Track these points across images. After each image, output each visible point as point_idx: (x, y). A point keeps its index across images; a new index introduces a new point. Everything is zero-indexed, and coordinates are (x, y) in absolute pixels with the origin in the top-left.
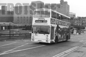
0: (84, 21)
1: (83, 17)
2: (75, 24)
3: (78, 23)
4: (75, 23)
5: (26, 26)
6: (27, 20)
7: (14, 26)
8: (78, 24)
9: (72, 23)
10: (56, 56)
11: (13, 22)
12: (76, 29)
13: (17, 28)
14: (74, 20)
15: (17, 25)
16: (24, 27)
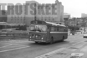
0: (79, 22)
1: (78, 18)
2: (70, 25)
3: (73, 23)
4: (70, 23)
5: (19, 25)
6: (21, 20)
7: (7, 26)
8: (73, 25)
9: (67, 23)
10: (39, 57)
11: (7, 22)
12: (70, 29)
13: (11, 28)
14: (69, 20)
15: (11, 25)
16: (17, 27)
